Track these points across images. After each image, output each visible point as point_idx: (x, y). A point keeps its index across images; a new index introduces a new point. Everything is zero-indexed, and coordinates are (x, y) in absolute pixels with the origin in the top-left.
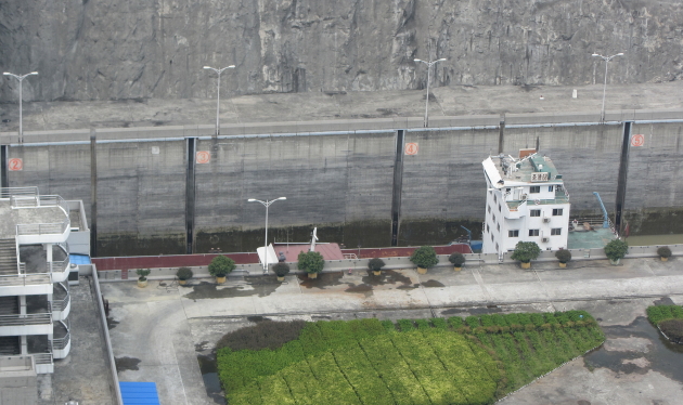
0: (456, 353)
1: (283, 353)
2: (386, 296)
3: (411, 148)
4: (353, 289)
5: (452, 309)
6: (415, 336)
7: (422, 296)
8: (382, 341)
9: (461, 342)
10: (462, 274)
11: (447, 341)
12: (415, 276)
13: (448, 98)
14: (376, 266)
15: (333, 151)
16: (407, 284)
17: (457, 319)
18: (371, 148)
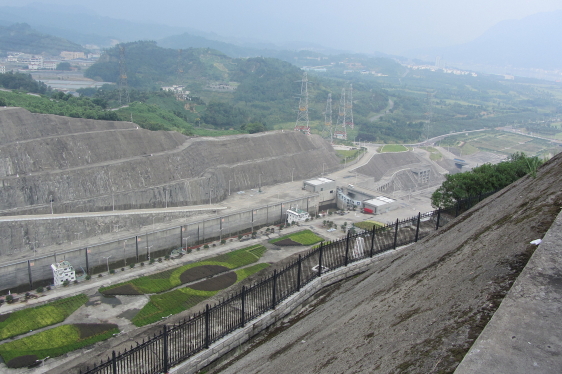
0: (52, 311)
1: (5, 322)
2: (32, 301)
3: (32, 264)
4: (22, 302)
5: (49, 301)
6: (41, 309)
7: (41, 299)
8: (32, 313)
9: (53, 308)
10: (51, 292)
11: (49, 309)
12: (38, 295)
13: (40, 251)
14: (27, 295)
15: (11, 269)
16: (36, 297)
17: (50, 303)
18: (22, 266)
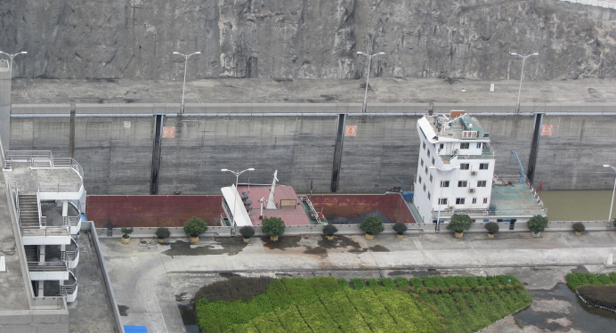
0: (404, 309)
1: (253, 305)
2: (340, 258)
3: (350, 130)
4: (310, 251)
5: (397, 271)
6: (367, 293)
7: (371, 259)
8: (339, 297)
9: (408, 300)
10: (405, 240)
11: (396, 299)
12: (363, 242)
13: (382, 88)
14: (329, 231)
15: (282, 131)
16: (357, 248)
17: (399, 279)
18: (316, 129)
